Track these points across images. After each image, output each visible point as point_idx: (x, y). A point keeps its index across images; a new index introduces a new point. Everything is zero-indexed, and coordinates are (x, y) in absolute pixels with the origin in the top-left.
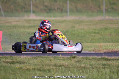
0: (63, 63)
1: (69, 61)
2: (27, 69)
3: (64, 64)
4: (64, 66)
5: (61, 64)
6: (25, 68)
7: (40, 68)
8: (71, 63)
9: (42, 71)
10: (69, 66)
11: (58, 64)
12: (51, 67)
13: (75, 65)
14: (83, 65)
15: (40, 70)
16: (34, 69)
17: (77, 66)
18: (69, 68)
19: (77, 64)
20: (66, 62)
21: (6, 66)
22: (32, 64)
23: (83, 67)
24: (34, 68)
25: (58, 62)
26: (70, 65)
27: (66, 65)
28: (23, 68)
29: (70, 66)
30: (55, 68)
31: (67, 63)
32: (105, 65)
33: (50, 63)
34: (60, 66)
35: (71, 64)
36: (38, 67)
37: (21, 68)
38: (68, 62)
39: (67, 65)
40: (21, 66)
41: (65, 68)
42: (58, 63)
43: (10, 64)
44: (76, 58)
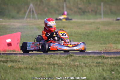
0: (56, 62)
2: (19, 67)
4: (57, 64)
5: (55, 63)
6: (17, 67)
7: (33, 66)
8: (65, 61)
9: (34, 70)
10: (62, 64)
11: (52, 63)
12: (44, 66)
13: (69, 64)
14: (76, 64)
15: (32, 69)
16: (26, 68)
17: (70, 64)
18: (62, 66)
19: (71, 63)
22: (25, 63)
23: (77, 65)
24: (26, 66)
26: (64, 63)
27: (59, 63)
28: (15, 67)
29: (64, 65)
30: (48, 67)
31: (61, 62)
32: (99, 63)
33: (43, 62)
34: (54, 64)
36: (31, 66)
37: (13, 67)
39: (61, 64)
41: (58, 66)
42: (52, 61)
44: (73, 57)
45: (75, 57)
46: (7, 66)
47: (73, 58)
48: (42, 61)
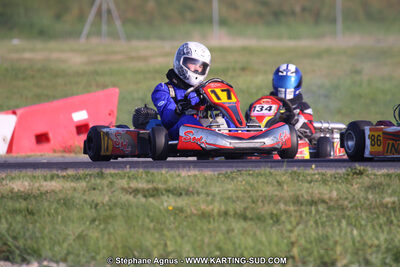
0: (320, 193)
1: (343, 187)
3: (326, 197)
8: (349, 192)
11: (307, 197)
20: (331, 191)
21: (130, 206)
22: (218, 198)
25: (305, 190)
26: (346, 198)
33: (276, 193)
35: (350, 197)
38: (338, 190)
40: (181, 202)
42: (304, 192)
43: (145, 196)
44: (367, 176)
45: (373, 177)
46: (162, 208)
47: (366, 180)
48: (270, 190)
